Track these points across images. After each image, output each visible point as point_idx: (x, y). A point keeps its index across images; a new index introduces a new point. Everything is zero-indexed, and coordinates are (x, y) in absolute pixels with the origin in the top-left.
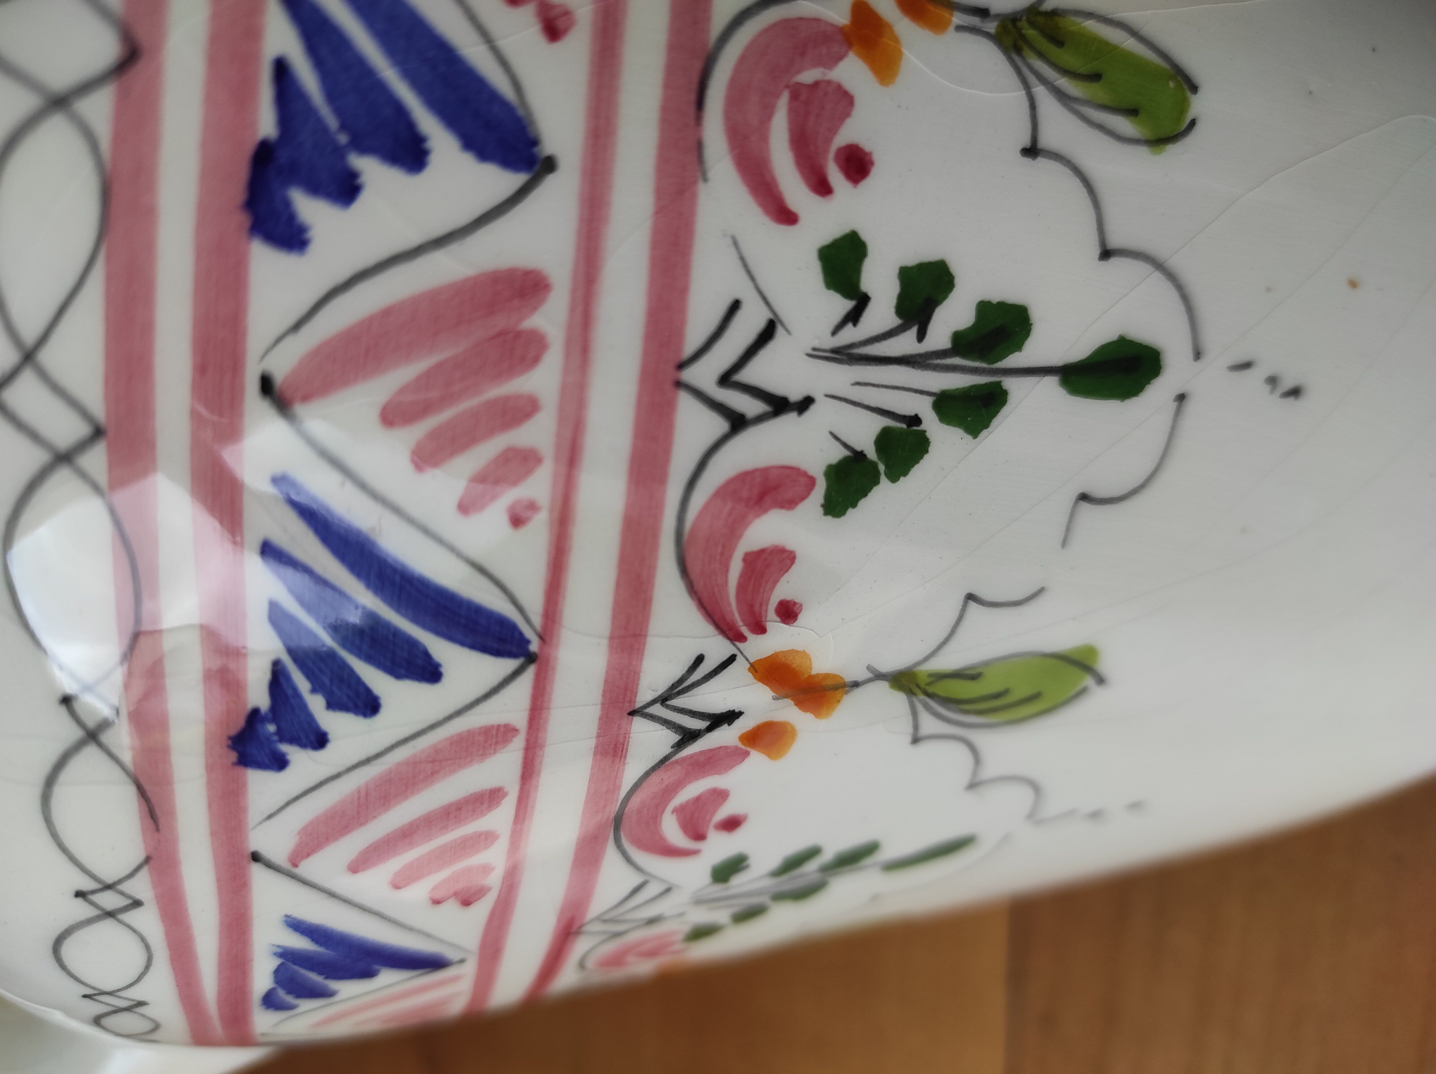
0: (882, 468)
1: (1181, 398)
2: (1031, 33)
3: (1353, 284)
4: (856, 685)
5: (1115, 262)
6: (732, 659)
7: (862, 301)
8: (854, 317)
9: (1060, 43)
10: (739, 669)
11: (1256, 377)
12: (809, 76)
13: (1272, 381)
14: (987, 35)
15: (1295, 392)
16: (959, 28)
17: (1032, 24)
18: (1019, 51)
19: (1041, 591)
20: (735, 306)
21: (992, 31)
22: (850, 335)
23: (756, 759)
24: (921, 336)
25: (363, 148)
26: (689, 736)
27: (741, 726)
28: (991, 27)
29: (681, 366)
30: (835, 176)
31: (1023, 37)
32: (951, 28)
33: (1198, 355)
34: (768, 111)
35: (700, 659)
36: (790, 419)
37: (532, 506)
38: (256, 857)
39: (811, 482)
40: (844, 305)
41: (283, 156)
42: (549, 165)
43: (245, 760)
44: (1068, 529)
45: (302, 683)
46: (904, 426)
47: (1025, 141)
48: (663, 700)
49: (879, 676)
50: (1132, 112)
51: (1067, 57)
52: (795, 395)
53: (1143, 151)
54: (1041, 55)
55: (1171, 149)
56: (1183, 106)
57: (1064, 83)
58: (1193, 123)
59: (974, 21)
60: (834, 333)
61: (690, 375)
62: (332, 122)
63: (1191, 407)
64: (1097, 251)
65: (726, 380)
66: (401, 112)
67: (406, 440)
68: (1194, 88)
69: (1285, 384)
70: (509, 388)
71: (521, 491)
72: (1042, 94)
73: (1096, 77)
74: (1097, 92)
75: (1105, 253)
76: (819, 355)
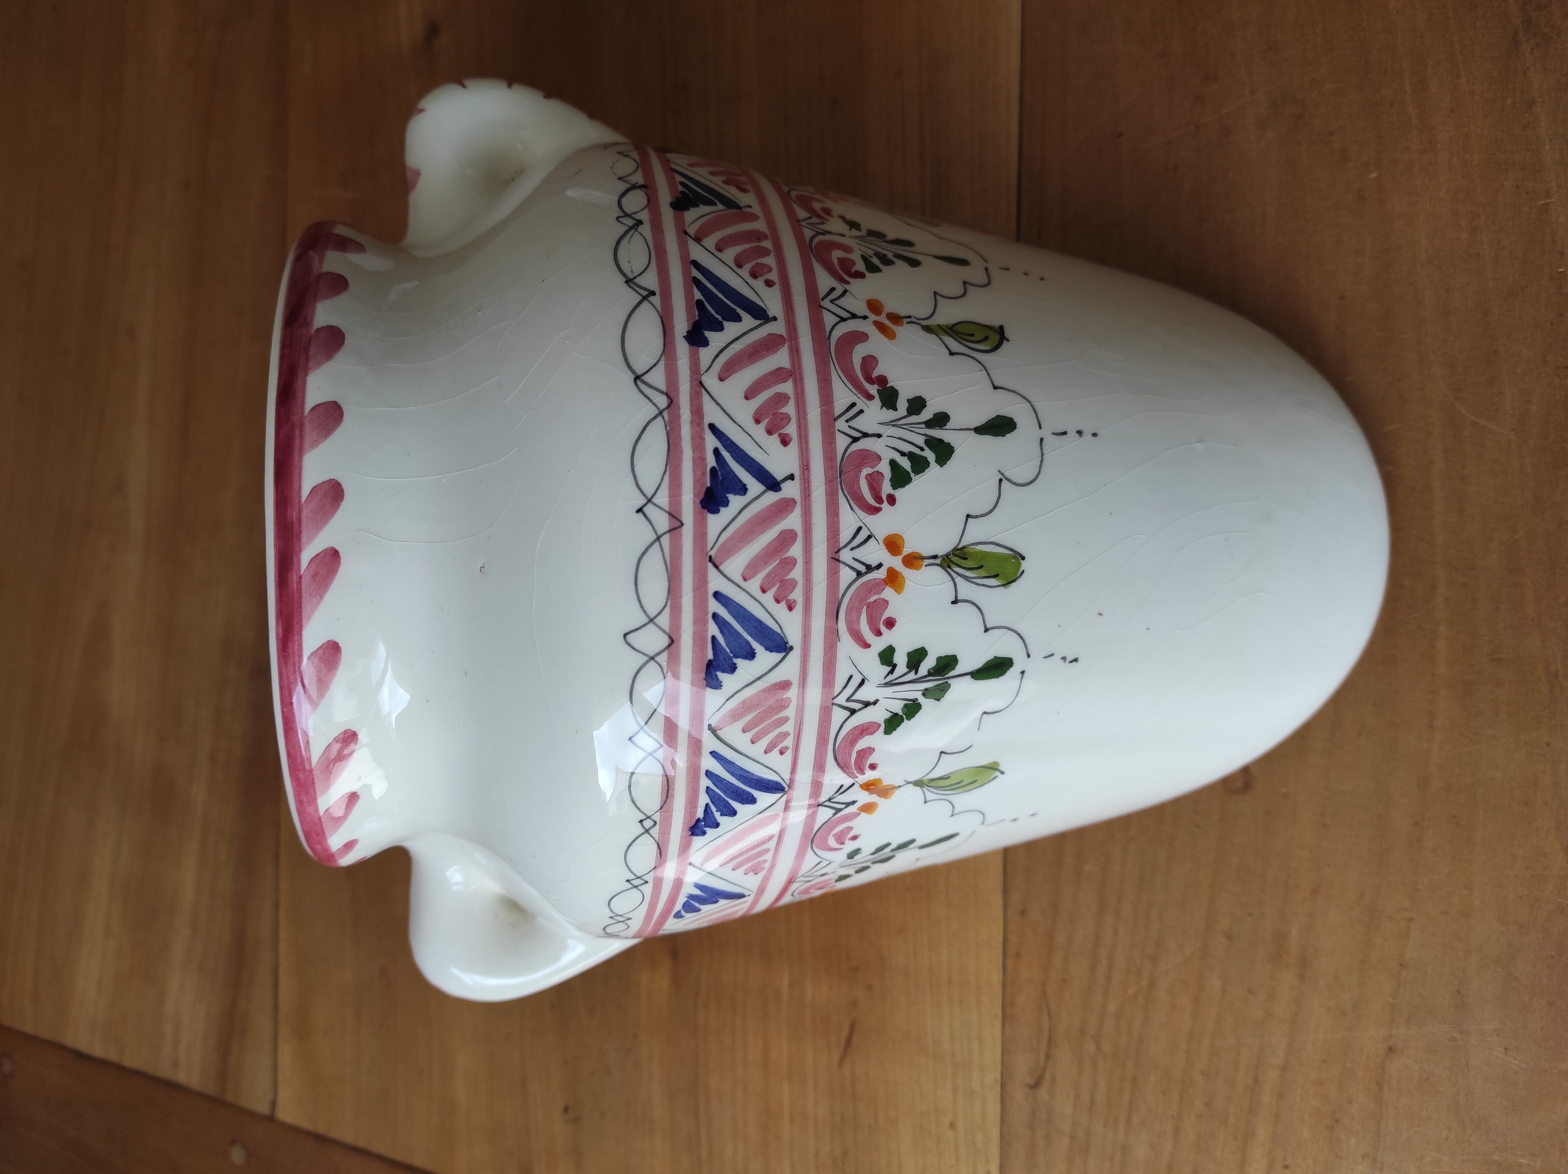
0: (904, 717)
1: (1023, 672)
2: (954, 559)
3: (1101, 614)
4: (900, 787)
5: (991, 632)
6: (853, 784)
7: (894, 666)
8: (891, 672)
9: (966, 559)
10: (856, 787)
11: (1056, 659)
12: (872, 599)
13: (1064, 658)
14: (938, 565)
15: (1076, 660)
16: (926, 566)
17: (955, 555)
18: (949, 567)
19: (971, 746)
20: (851, 677)
21: (939, 563)
22: (891, 677)
23: (864, 815)
24: (916, 673)
25: (736, 657)
26: (838, 810)
27: (857, 805)
28: (938, 561)
29: (833, 699)
30: (883, 628)
31: (951, 561)
32: (924, 566)
33: (1029, 656)
34: (860, 614)
35: (842, 786)
36: (871, 707)
37: (787, 748)
38: (690, 864)
39: (880, 725)
40: (888, 669)
41: (715, 663)
42: (791, 648)
43: (693, 834)
44: (980, 724)
45: (713, 809)
46: (912, 702)
47: (953, 598)
48: (829, 800)
49: (909, 783)
50: (996, 576)
51: (969, 563)
52: (872, 700)
53: (1001, 589)
54: (958, 566)
55: (1014, 584)
56: (1019, 565)
57: (969, 574)
58: (1023, 572)
59: (933, 561)
60: (885, 678)
61: (836, 701)
62: (728, 651)
63: (1027, 675)
64: (983, 630)
65: (848, 700)
66: (747, 642)
67: (749, 735)
68: (1023, 558)
69: (1070, 658)
70: (780, 715)
71: (783, 744)
72: (959, 580)
73: (981, 567)
74: (982, 572)
75: (986, 630)
76: (880, 686)
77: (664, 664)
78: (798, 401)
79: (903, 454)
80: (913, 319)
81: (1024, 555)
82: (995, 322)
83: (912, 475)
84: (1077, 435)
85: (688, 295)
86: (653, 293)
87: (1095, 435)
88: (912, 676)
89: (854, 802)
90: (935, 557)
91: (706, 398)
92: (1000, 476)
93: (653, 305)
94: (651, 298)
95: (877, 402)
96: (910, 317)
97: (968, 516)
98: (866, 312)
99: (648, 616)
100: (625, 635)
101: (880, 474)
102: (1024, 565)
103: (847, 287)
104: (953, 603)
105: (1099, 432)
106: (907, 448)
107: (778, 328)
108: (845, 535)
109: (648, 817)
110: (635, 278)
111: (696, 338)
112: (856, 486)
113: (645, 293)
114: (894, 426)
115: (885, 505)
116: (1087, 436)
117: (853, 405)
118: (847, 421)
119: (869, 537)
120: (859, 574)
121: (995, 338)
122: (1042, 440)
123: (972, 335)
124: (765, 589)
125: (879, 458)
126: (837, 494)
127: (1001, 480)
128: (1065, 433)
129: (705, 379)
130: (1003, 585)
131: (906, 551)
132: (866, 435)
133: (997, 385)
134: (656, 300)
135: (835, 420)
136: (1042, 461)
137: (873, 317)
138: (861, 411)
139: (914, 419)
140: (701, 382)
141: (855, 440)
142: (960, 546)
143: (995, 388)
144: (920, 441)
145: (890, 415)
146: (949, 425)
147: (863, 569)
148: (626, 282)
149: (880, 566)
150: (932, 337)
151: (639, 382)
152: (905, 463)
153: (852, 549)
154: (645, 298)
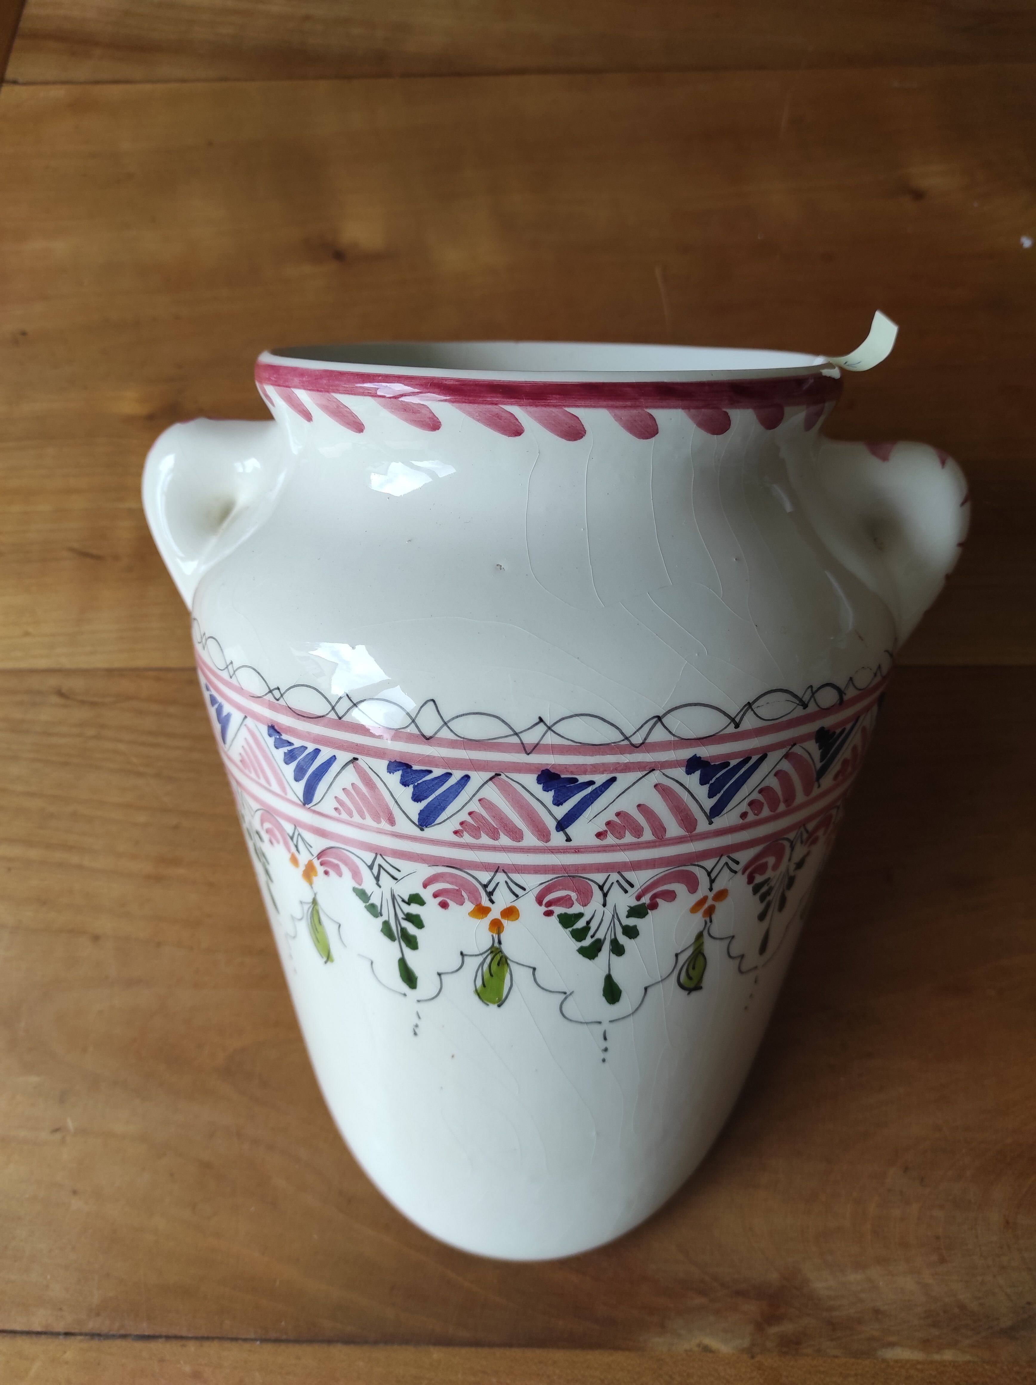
0: (368, 904)
1: (405, 995)
2: (498, 957)
3: (453, 1056)
4: (312, 888)
5: (438, 977)
6: (313, 855)
7: (408, 903)
8: (403, 901)
9: (498, 964)
10: (310, 857)
11: (416, 1021)
12: (464, 894)
13: (417, 1026)
15: (415, 1034)
16: (493, 936)
17: (501, 958)
18: (491, 952)
19: (345, 946)
20: (399, 871)
21: (495, 945)
22: (399, 900)
23: (287, 856)
24: (403, 919)
25: (414, 787)
26: (292, 838)
27: (296, 853)
28: (496, 945)
29: (381, 855)
30: (439, 899)
31: (496, 954)
32: (492, 934)
33: (418, 1001)
34: (451, 883)
35: (311, 847)
36: (374, 881)
37: (340, 814)
38: (246, 717)
39: (360, 885)
40: (406, 899)
41: (409, 770)
42: (422, 830)
43: (269, 726)
44: (363, 956)
45: (290, 748)
46: (379, 911)
47: (465, 953)
48: (299, 834)
49: (315, 894)
50: (484, 986)
51: (494, 967)
52: (380, 883)
53: (473, 989)
54: (492, 959)
55: (477, 997)
56: (494, 1003)
57: (486, 966)
58: (488, 1005)
59: (496, 941)
60: (398, 895)
61: (379, 857)
62: (419, 782)
63: (402, 998)
64: (440, 972)
65: (380, 866)
66: (426, 797)
67: (350, 788)
68: (499, 1006)
69: (417, 1031)
70: (366, 813)
71: (342, 811)
72: (480, 959)
73: (491, 975)
74: (487, 975)
75: (439, 974)
76: (392, 891)
77: (408, 730)
78: (635, 844)
79: (588, 923)
80: (709, 924)
81: (503, 1007)
82: (706, 982)
83: (570, 929)
84: (604, 1048)
85: (733, 755)
86: (737, 726)
87: (604, 1060)
88: (401, 915)
89: (298, 850)
90: (500, 942)
91: (640, 774)
92: (568, 993)
93: (725, 728)
94: (732, 725)
95: (634, 903)
96: (711, 921)
97: (534, 969)
98: (715, 891)
99: (449, 721)
100: (433, 701)
101: (570, 906)
102: (493, 1007)
103: (740, 873)
104: (462, 953)
105: (606, 1064)
106: (594, 926)
107: (703, 825)
108: (517, 877)
109: (282, 696)
110: (752, 710)
111: (693, 764)
112: (561, 888)
113: (737, 720)
114: (613, 916)
115: (544, 909)
116: (602, 1055)
117: (632, 886)
118: (618, 881)
119: (517, 896)
120: (485, 886)
121: (691, 985)
122: (600, 1023)
123: (694, 968)
124: (472, 815)
125: (585, 905)
126: (554, 873)
127: (565, 993)
128: (605, 1039)
129: (657, 773)
130: (476, 990)
131: (505, 922)
132: (605, 895)
133: (649, 990)
134: (731, 729)
135: (619, 872)
136: (581, 1023)
137: (711, 895)
138: (626, 892)
139: (619, 930)
140: (653, 770)
141: (601, 888)
142: (509, 962)
143: (646, 989)
144: (600, 935)
145: (623, 912)
146: (613, 957)
147: (490, 889)
148: (749, 703)
149: (492, 902)
150: (692, 939)
151: (656, 719)
152: (581, 924)
153: (506, 882)
154: (733, 720)
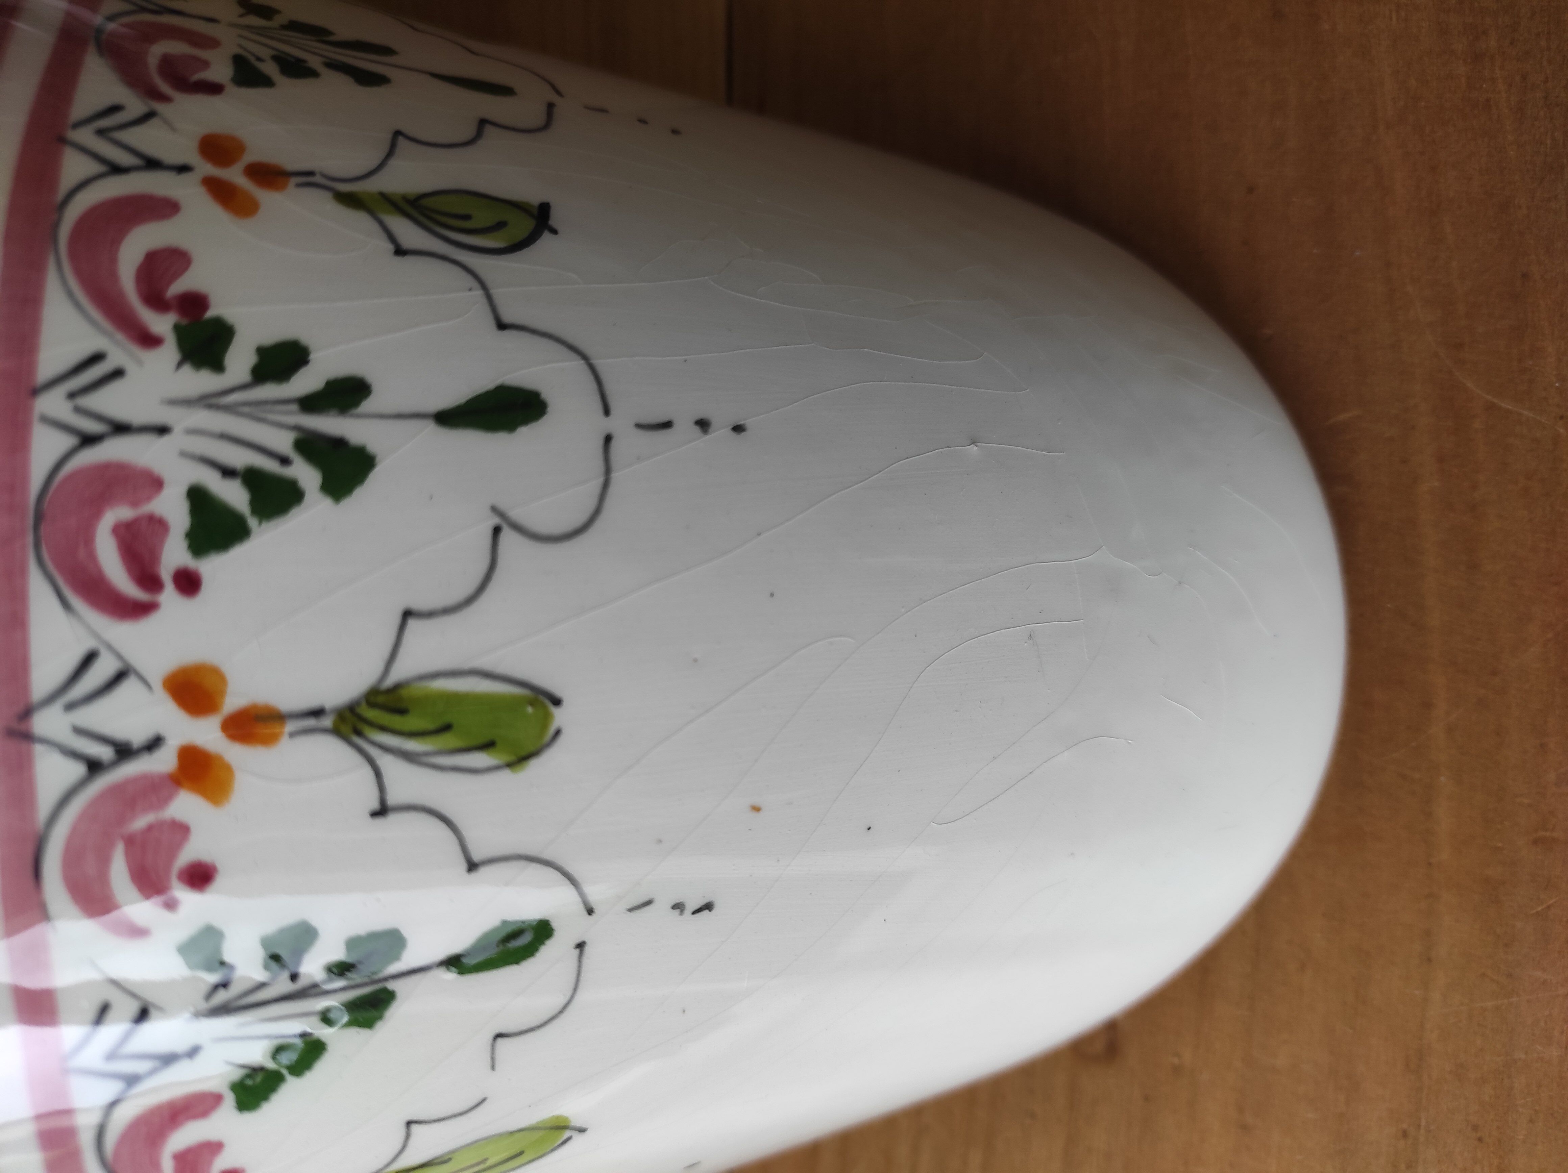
0: (285, 1071)
1: (581, 946)
2: (371, 714)
3: (757, 809)
5: (484, 872)
7: (228, 971)
8: (223, 984)
9: (402, 711)
11: (661, 910)
12: (140, 822)
13: (678, 907)
14: (325, 731)
15: (708, 907)
16: (292, 735)
17: (375, 705)
18: (359, 733)
19: (483, 1100)
20: (106, 1006)
21: (330, 725)
22: (222, 996)
24: (295, 978)
28: (328, 722)
29: (67, 1057)
30: (180, 890)
31: (363, 720)
32: (284, 737)
33: (590, 911)
34: (104, 861)
36: (182, 1064)
39: (219, 1097)
40: (212, 977)
46: (297, 1041)
47: (375, 805)
50: (488, 746)
51: (411, 722)
52: (181, 1048)
53: (503, 774)
54: (383, 729)
55: (534, 765)
56: (547, 718)
58: (558, 732)
59: (311, 722)
60: (207, 999)
61: (75, 1063)
63: (593, 951)
64: (464, 866)
65: (112, 1056)
68: (557, 702)
69: (692, 906)
72: (386, 762)
73: (446, 728)
74: (449, 740)
75: (472, 867)
76: (199, 1014)
79: (228, 472)
80: (317, 179)
81: (558, 692)
82: (533, 195)
83: (252, 522)
84: (697, 429)
87: (738, 429)
88: (283, 986)
90: (317, 713)
92: (495, 520)
95: (169, 352)
96: (311, 173)
97: (407, 614)
98: (192, 157)
101: (158, 525)
102: (560, 717)
103: (159, 107)
104: (375, 814)
105: (748, 423)
106: (240, 458)
108: (47, 676)
112: (82, 553)
114: (210, 407)
115: (169, 596)
116: (721, 433)
117: (96, 358)
118: (72, 395)
119: (120, 677)
120: (94, 767)
121: (523, 226)
122: (608, 439)
123: (467, 217)
125: (156, 484)
126: (23, 572)
127: (497, 531)
128: (667, 425)
130: (510, 765)
131: (233, 702)
132: (121, 429)
133: (507, 318)
135: (35, 392)
136: (606, 485)
137: (207, 169)
138: (118, 373)
139: (269, 391)
141: (88, 440)
142: (390, 681)
143: (502, 326)
144: (284, 442)
145: (199, 381)
146: (367, 406)
147: (104, 753)
149: (155, 743)
150: (361, 219)
152: (233, 494)
153: (71, 707)
